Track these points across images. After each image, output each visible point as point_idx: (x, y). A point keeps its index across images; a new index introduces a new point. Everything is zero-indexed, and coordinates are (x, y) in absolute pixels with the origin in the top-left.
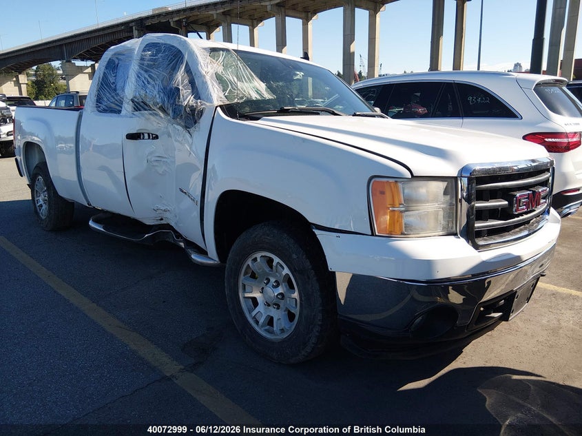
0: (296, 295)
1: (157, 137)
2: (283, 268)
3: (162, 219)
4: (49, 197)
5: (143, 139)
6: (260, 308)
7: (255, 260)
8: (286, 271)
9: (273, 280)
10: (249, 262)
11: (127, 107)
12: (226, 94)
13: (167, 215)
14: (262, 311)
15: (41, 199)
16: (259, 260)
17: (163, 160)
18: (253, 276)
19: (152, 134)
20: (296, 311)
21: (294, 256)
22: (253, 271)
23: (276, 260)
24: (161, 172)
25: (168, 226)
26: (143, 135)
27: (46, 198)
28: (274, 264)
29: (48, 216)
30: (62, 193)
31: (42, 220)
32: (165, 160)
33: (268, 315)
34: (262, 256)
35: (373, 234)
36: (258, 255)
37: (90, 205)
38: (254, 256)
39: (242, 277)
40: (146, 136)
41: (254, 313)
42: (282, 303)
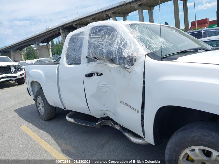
1: (102, 74)
3: (104, 115)
4: (45, 105)
5: (94, 76)
11: (84, 60)
12: (148, 47)
13: (108, 112)
15: (41, 106)
17: (105, 85)
19: (99, 73)
24: (105, 92)
25: (108, 118)
26: (94, 73)
27: (43, 106)
29: (44, 114)
30: (51, 103)
31: (41, 116)
32: (107, 85)
37: (66, 109)
40: (96, 74)
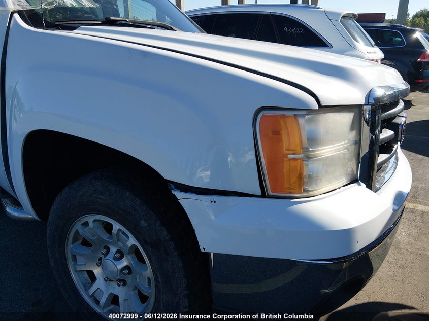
0: (149, 272)
2: (128, 237)
6: (100, 283)
7: (86, 224)
8: (132, 241)
9: (113, 250)
10: (78, 226)
14: (103, 287)
16: (91, 224)
18: (86, 243)
20: (151, 292)
21: (143, 223)
22: (84, 238)
23: (117, 226)
28: (114, 231)
33: (111, 293)
34: (95, 220)
35: (264, 195)
36: (91, 218)
38: (84, 220)
39: (70, 246)
41: (92, 291)
42: (129, 279)
